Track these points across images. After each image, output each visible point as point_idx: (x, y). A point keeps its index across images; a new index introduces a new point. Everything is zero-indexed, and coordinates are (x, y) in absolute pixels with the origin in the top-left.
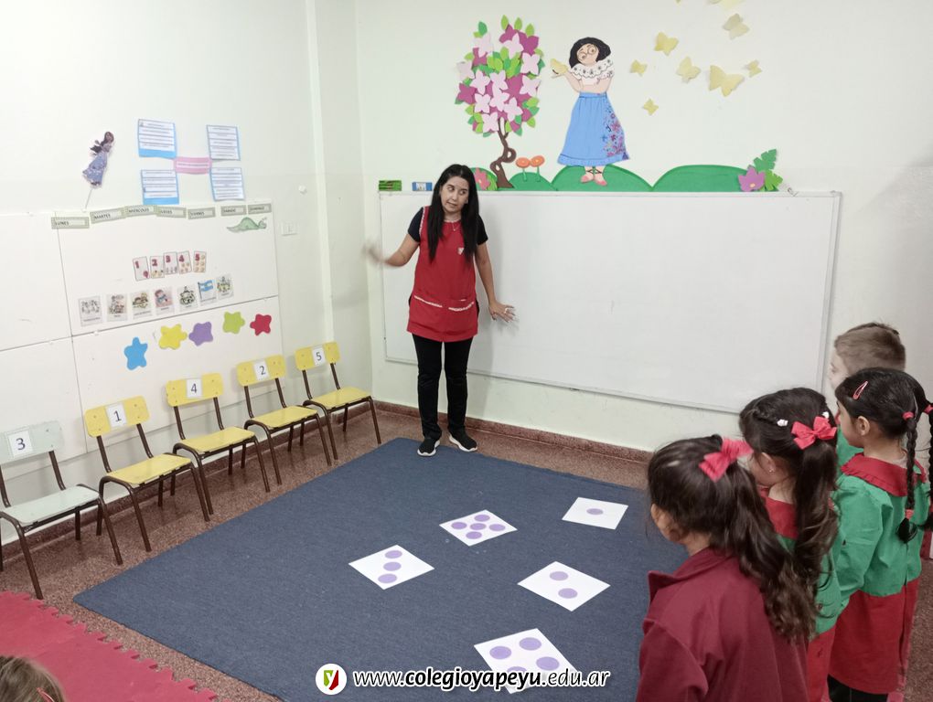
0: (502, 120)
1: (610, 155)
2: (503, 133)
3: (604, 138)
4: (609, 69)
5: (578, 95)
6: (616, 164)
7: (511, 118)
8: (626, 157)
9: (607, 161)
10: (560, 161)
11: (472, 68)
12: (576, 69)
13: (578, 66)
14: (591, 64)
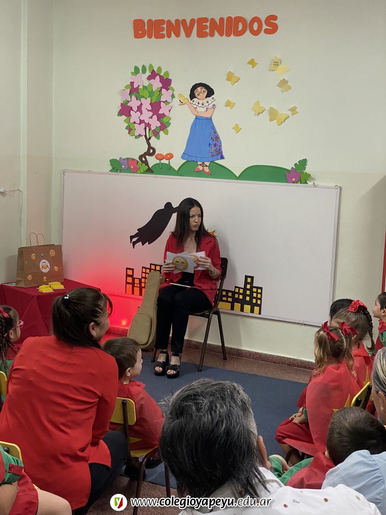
0: (147, 129)
1: (213, 156)
2: (148, 137)
3: (210, 145)
4: (213, 103)
5: (195, 117)
6: (217, 162)
7: (153, 128)
8: (222, 158)
9: (211, 159)
10: (183, 158)
11: (129, 94)
12: (193, 101)
13: (195, 99)
14: (203, 99)
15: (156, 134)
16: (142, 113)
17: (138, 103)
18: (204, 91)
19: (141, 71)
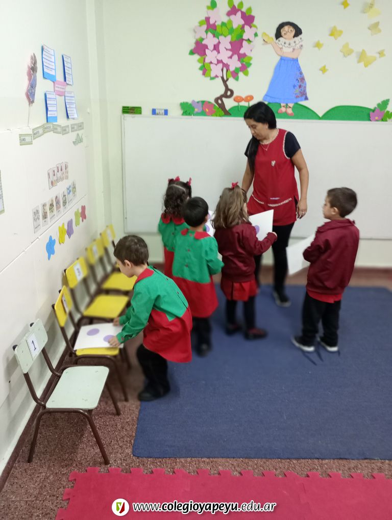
0: (225, 70)
1: (297, 97)
2: (225, 78)
3: (294, 86)
4: (301, 43)
5: (279, 58)
6: (300, 103)
7: (232, 69)
8: (306, 99)
9: (295, 101)
10: (264, 99)
11: (205, 32)
12: (279, 41)
13: (281, 39)
14: (290, 39)
15: (235, 75)
16: (219, 52)
17: (215, 41)
18: (291, 30)
19: (218, 5)
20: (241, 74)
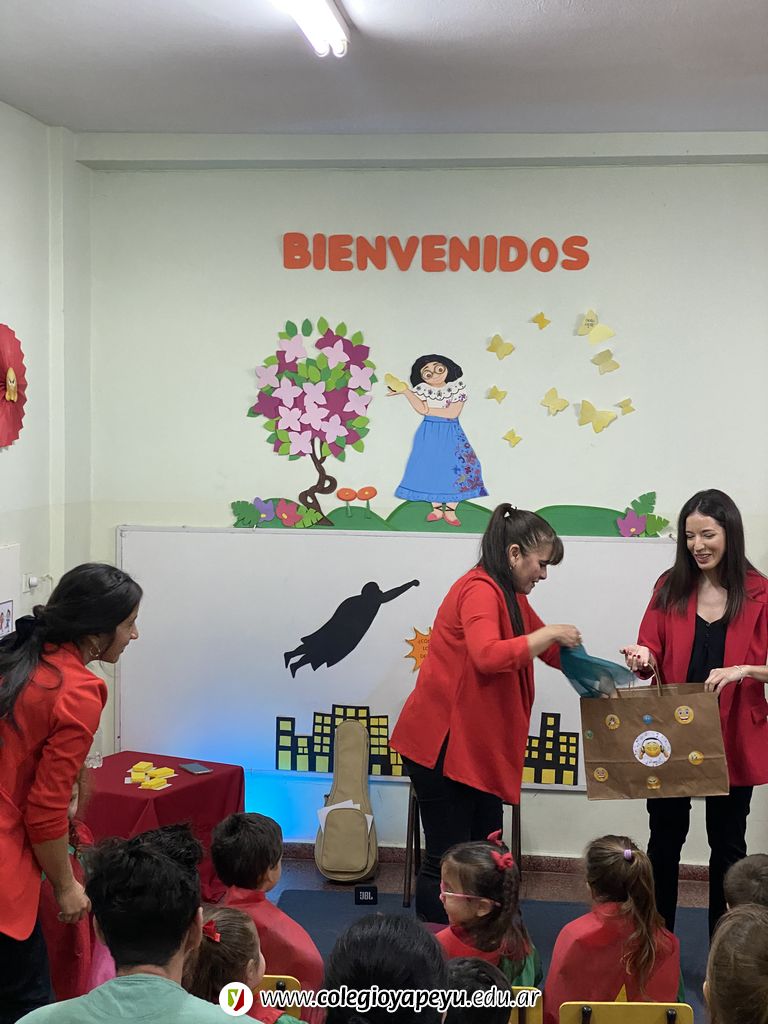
0: (317, 441)
1: (463, 490)
2: (319, 457)
3: (456, 470)
4: (461, 392)
5: (422, 418)
6: (472, 501)
7: (330, 438)
8: (484, 493)
9: (461, 497)
10: (398, 495)
11: (277, 375)
12: (419, 388)
13: (422, 385)
14: (439, 385)
15: (337, 450)
16: (304, 411)
17: (297, 391)
18: (440, 370)
19: (300, 331)
20: (349, 449)
